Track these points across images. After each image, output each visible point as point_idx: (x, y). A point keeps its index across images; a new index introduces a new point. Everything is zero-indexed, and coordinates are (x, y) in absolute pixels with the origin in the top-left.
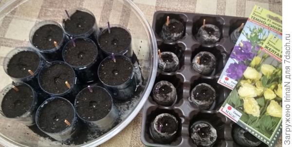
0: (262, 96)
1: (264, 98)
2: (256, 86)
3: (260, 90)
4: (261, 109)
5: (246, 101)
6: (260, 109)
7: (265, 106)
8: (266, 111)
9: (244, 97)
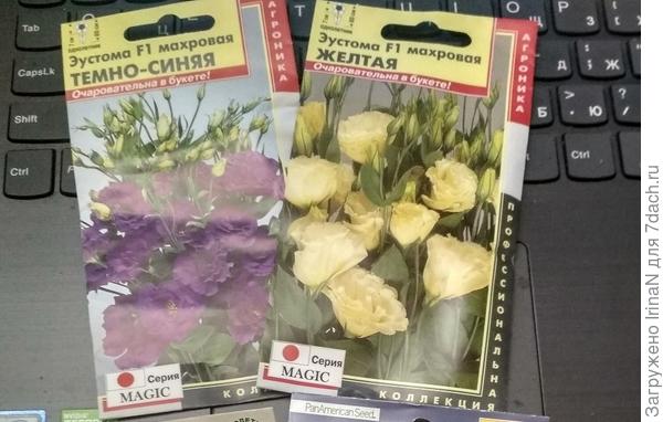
0: (387, 242)
1: (398, 246)
2: (348, 219)
3: (370, 223)
4: (404, 291)
5: (337, 296)
6: (399, 299)
7: (412, 276)
8: (423, 294)
9: (325, 284)
